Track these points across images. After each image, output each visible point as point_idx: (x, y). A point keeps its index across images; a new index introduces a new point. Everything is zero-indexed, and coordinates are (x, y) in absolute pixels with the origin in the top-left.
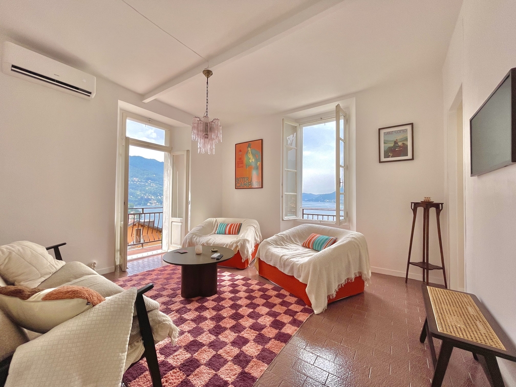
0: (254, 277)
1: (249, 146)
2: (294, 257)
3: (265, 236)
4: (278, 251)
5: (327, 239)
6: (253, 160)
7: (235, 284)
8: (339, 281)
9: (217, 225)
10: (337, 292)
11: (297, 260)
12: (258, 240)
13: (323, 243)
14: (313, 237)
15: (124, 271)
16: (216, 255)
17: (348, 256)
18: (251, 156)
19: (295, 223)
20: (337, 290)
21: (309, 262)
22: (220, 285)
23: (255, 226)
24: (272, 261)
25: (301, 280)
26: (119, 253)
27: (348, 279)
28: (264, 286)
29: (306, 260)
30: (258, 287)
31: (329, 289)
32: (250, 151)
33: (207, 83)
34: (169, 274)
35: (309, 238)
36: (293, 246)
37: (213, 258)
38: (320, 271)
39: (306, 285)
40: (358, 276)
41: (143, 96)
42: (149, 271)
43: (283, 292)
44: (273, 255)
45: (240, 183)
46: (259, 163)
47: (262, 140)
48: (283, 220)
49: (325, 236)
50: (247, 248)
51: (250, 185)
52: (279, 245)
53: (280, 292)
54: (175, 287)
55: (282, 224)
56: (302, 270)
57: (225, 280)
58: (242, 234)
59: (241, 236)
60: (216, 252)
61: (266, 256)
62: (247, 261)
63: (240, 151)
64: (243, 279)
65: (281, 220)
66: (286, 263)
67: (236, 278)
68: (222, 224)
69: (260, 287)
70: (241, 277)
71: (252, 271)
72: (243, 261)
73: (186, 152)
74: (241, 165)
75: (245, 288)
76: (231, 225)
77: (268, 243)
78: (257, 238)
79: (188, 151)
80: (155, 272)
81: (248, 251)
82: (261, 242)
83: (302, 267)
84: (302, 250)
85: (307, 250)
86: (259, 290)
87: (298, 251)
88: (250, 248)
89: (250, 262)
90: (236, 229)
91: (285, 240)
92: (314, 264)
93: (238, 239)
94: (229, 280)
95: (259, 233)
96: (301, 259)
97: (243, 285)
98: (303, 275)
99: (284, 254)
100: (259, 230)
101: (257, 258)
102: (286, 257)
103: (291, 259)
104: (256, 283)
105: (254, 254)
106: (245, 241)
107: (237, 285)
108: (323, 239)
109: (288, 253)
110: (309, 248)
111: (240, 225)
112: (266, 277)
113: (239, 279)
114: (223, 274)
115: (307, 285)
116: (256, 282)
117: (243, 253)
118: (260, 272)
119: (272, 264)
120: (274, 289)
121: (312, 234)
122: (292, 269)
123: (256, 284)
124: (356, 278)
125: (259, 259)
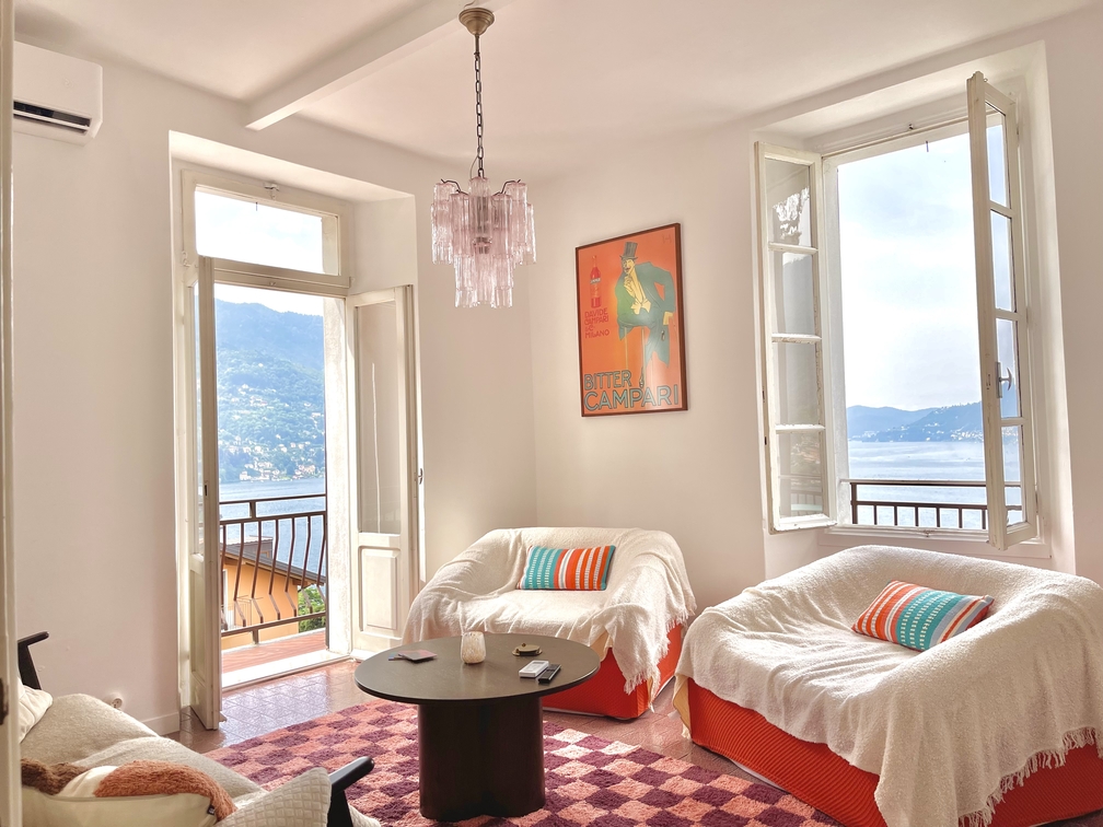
0: (674, 749)
1: (629, 253)
2: (823, 675)
3: (706, 596)
4: (760, 651)
5: (951, 604)
6: (647, 306)
7: (605, 773)
8: (1002, 766)
9: (524, 555)
10: (997, 807)
11: (835, 684)
12: (682, 608)
13: (936, 621)
14: (896, 598)
15: (212, 730)
16: (534, 668)
17: (1037, 669)
18: (635, 289)
19: (826, 541)
20: (999, 798)
21: (882, 693)
22: (552, 776)
23: (668, 557)
24: (741, 689)
25: (853, 759)
26: (188, 664)
27: (1041, 757)
28: (716, 783)
29: (869, 683)
30: (690, 786)
31: (964, 791)
32: (633, 273)
33: (477, 54)
34: (367, 737)
35: (878, 602)
36: (817, 632)
37: (527, 678)
38: (927, 724)
39: (874, 779)
40: (1080, 743)
41: (248, 107)
42: (296, 727)
43: (788, 804)
44: (740, 665)
45: (599, 391)
46: (669, 316)
47: (677, 227)
48: (773, 531)
49: (943, 593)
50: (643, 642)
51: (637, 400)
52: (765, 630)
53: (778, 805)
54: (396, 781)
55: (772, 550)
56: (855, 723)
57: (568, 760)
58: (621, 590)
59: (617, 596)
60: (532, 655)
61: (717, 670)
62: (643, 688)
63: (596, 273)
64: (632, 756)
65: (766, 530)
66: (794, 696)
67: (608, 751)
68: (540, 550)
69: (701, 785)
70: (625, 749)
71: (666, 727)
72: (628, 690)
73: (400, 293)
74: (599, 327)
75: (642, 788)
76: (577, 554)
77: (722, 622)
78: (675, 605)
79: (408, 289)
80: (316, 730)
81: (644, 653)
82: (691, 620)
83: (855, 712)
84: (852, 646)
85: (875, 645)
86: (698, 796)
87: (836, 653)
88: (653, 642)
89: (653, 694)
90: (594, 571)
91: (785, 609)
92: (902, 697)
93: (606, 608)
94: (583, 760)
95: (683, 584)
96: (850, 682)
97: (637, 777)
98: (860, 739)
99: (784, 662)
100: (682, 571)
101: (682, 676)
102: (792, 674)
103: (815, 682)
104: (682, 770)
105: (667, 664)
106: (633, 614)
107: (614, 778)
108: (935, 605)
109: (799, 658)
110: (882, 638)
111: (609, 554)
112: (718, 749)
113: (617, 756)
114: (557, 737)
115: (876, 778)
116: (684, 766)
117: (630, 661)
118: (693, 732)
119: (738, 699)
120: (753, 793)
121: (892, 585)
122: (817, 717)
123: (685, 775)
124: (1073, 754)
125: (690, 681)
